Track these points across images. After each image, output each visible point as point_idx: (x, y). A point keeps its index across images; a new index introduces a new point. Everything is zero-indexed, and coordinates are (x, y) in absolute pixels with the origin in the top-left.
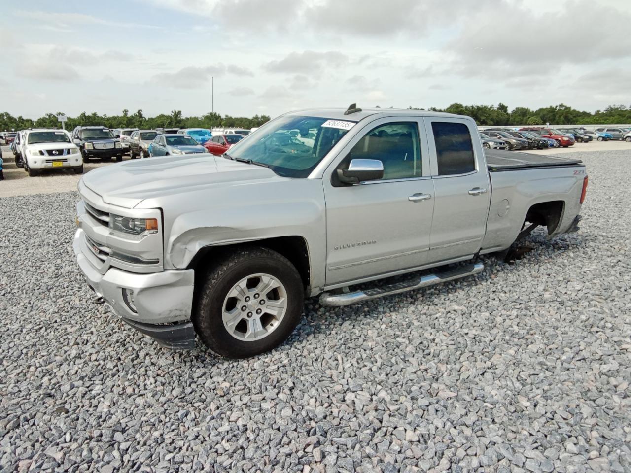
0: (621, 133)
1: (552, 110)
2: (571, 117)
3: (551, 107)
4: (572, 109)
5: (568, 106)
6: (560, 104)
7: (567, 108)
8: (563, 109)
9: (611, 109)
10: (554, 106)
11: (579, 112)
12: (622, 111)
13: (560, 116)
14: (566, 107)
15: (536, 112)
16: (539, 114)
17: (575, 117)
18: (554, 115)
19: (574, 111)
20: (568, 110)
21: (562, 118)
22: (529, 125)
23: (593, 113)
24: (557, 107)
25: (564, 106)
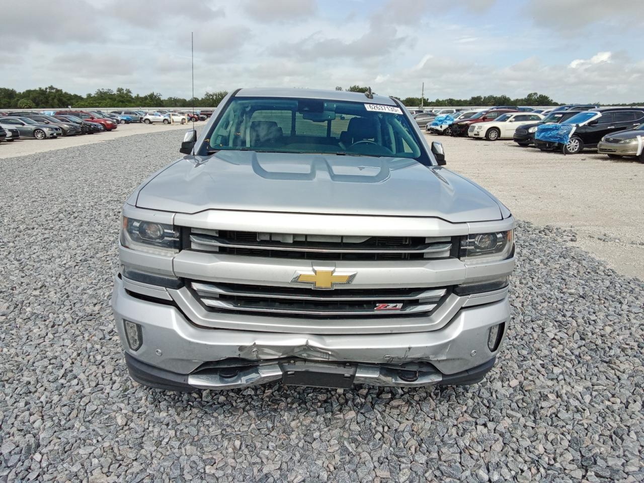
0: (137, 116)
1: (42, 92)
2: (64, 100)
3: (40, 88)
4: (64, 92)
5: (59, 88)
6: (50, 86)
7: (58, 91)
8: (54, 91)
9: (101, 92)
10: (43, 88)
11: (70, 95)
12: (111, 95)
13: (53, 99)
14: (56, 89)
15: (23, 93)
16: (29, 96)
17: (69, 100)
18: (47, 98)
19: (66, 93)
20: (60, 93)
21: (56, 101)
22: (21, 108)
23: (85, 96)
24: (46, 89)
25: (54, 89)
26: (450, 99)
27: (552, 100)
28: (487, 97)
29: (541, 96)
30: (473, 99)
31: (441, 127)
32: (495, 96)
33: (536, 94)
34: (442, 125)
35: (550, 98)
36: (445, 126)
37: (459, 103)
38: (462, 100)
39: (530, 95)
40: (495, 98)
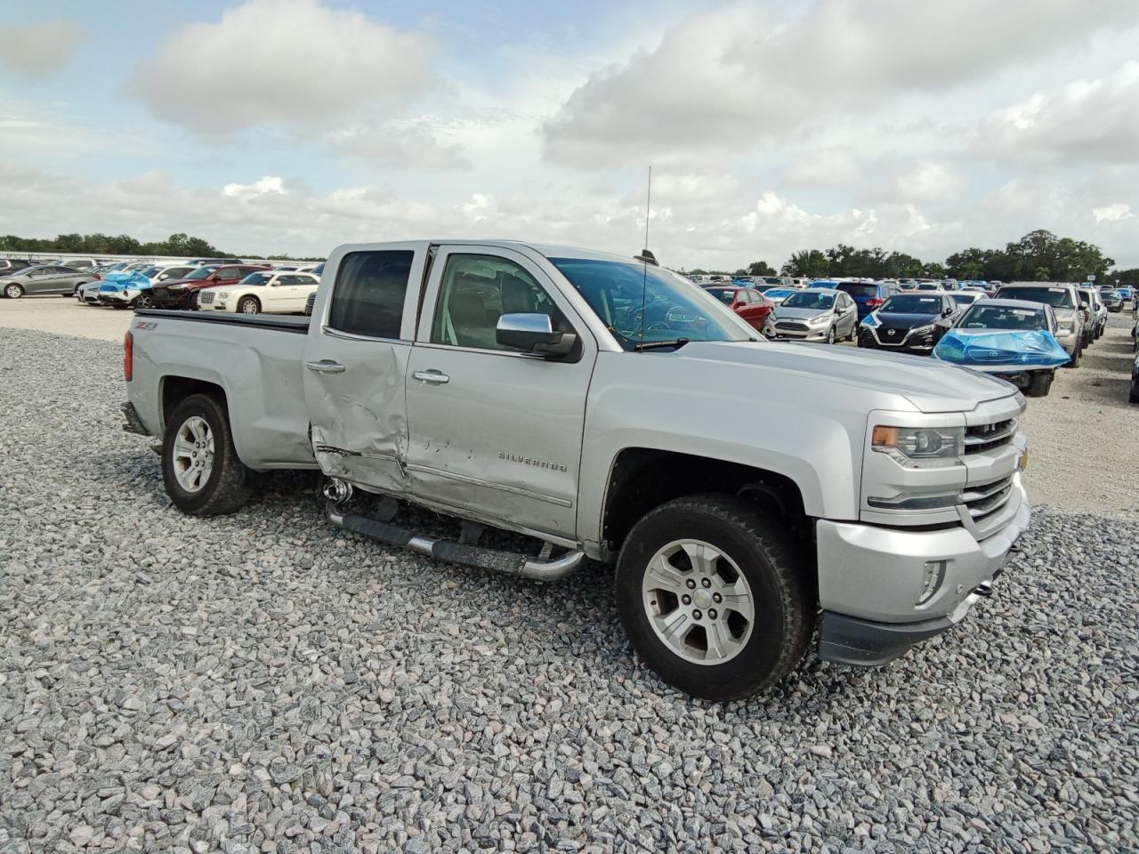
26: (9, 237)
27: (213, 248)
28: (91, 236)
29: (194, 241)
30: (63, 238)
31: (126, 293)
32: (107, 236)
33: (183, 236)
34: (128, 291)
35: (211, 244)
36: (133, 292)
37: (33, 246)
38: (39, 239)
39: (174, 238)
40: (108, 240)
